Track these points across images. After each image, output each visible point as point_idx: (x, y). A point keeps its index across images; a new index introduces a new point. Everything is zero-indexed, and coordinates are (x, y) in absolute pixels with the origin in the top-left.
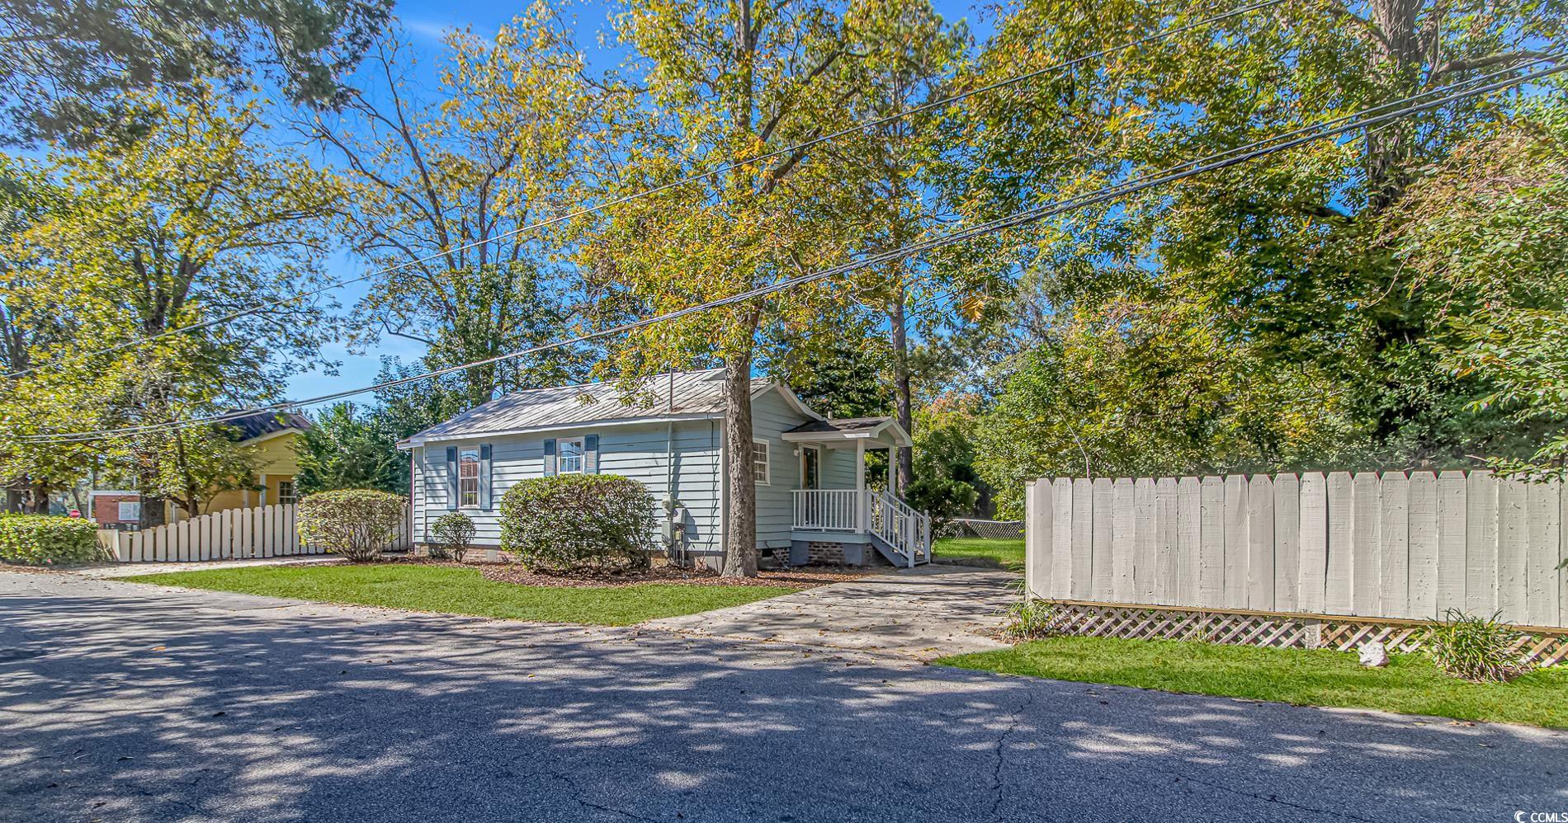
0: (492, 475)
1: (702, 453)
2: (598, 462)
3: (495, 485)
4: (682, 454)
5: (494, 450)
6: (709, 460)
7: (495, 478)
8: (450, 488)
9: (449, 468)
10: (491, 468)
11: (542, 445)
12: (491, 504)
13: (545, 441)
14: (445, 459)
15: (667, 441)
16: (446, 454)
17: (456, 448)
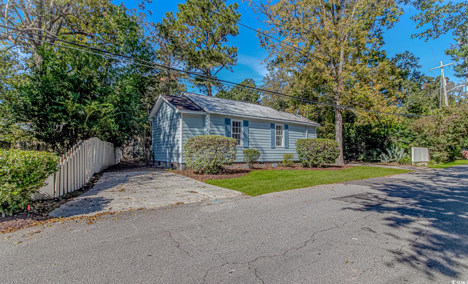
0: (249, 133)
1: (312, 134)
2: (289, 133)
3: (250, 137)
7: (250, 135)
9: (226, 128)
10: (248, 130)
12: (249, 145)
13: (271, 124)
14: (224, 123)
15: (306, 130)
16: (224, 121)
17: (230, 119)
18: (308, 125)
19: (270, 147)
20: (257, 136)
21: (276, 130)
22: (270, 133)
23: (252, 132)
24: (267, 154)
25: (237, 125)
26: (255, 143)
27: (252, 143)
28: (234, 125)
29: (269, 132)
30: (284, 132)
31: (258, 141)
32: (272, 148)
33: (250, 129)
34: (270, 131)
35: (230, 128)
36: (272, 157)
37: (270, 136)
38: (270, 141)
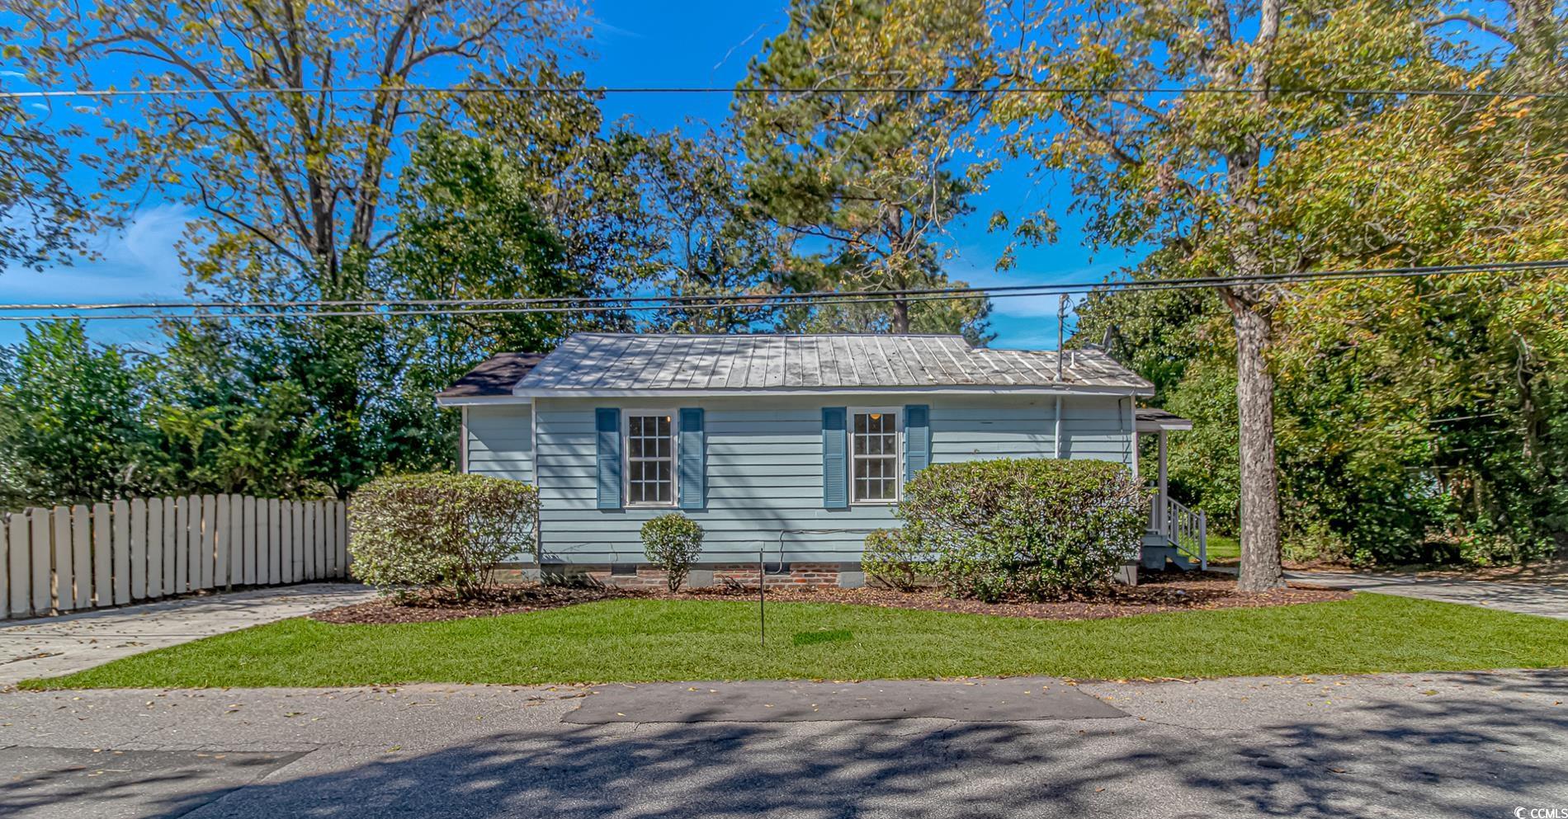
0: (705, 456)
1: (1105, 438)
2: (930, 444)
3: (711, 471)
4: (1073, 438)
5: (708, 417)
6: (1119, 447)
7: (711, 460)
8: (607, 476)
9: (602, 443)
10: (705, 445)
11: (819, 416)
12: (705, 500)
13: (823, 409)
14: (593, 427)
15: (1053, 420)
16: (594, 419)
17: (618, 411)
18: (1063, 397)
19: (821, 503)
20: (746, 466)
21: (852, 436)
22: (820, 448)
23: (721, 449)
24: (802, 532)
25: (650, 430)
26: (739, 493)
27: (727, 493)
28: (635, 430)
29: (815, 443)
30: (901, 438)
31: (754, 482)
32: (830, 510)
33: (711, 439)
34: (820, 438)
35: (622, 440)
36: (834, 546)
37: (820, 459)
38: (821, 481)
